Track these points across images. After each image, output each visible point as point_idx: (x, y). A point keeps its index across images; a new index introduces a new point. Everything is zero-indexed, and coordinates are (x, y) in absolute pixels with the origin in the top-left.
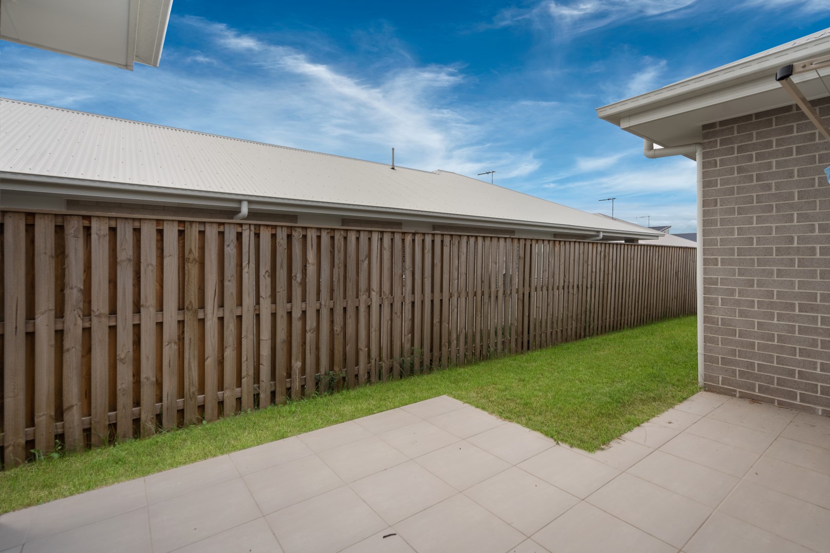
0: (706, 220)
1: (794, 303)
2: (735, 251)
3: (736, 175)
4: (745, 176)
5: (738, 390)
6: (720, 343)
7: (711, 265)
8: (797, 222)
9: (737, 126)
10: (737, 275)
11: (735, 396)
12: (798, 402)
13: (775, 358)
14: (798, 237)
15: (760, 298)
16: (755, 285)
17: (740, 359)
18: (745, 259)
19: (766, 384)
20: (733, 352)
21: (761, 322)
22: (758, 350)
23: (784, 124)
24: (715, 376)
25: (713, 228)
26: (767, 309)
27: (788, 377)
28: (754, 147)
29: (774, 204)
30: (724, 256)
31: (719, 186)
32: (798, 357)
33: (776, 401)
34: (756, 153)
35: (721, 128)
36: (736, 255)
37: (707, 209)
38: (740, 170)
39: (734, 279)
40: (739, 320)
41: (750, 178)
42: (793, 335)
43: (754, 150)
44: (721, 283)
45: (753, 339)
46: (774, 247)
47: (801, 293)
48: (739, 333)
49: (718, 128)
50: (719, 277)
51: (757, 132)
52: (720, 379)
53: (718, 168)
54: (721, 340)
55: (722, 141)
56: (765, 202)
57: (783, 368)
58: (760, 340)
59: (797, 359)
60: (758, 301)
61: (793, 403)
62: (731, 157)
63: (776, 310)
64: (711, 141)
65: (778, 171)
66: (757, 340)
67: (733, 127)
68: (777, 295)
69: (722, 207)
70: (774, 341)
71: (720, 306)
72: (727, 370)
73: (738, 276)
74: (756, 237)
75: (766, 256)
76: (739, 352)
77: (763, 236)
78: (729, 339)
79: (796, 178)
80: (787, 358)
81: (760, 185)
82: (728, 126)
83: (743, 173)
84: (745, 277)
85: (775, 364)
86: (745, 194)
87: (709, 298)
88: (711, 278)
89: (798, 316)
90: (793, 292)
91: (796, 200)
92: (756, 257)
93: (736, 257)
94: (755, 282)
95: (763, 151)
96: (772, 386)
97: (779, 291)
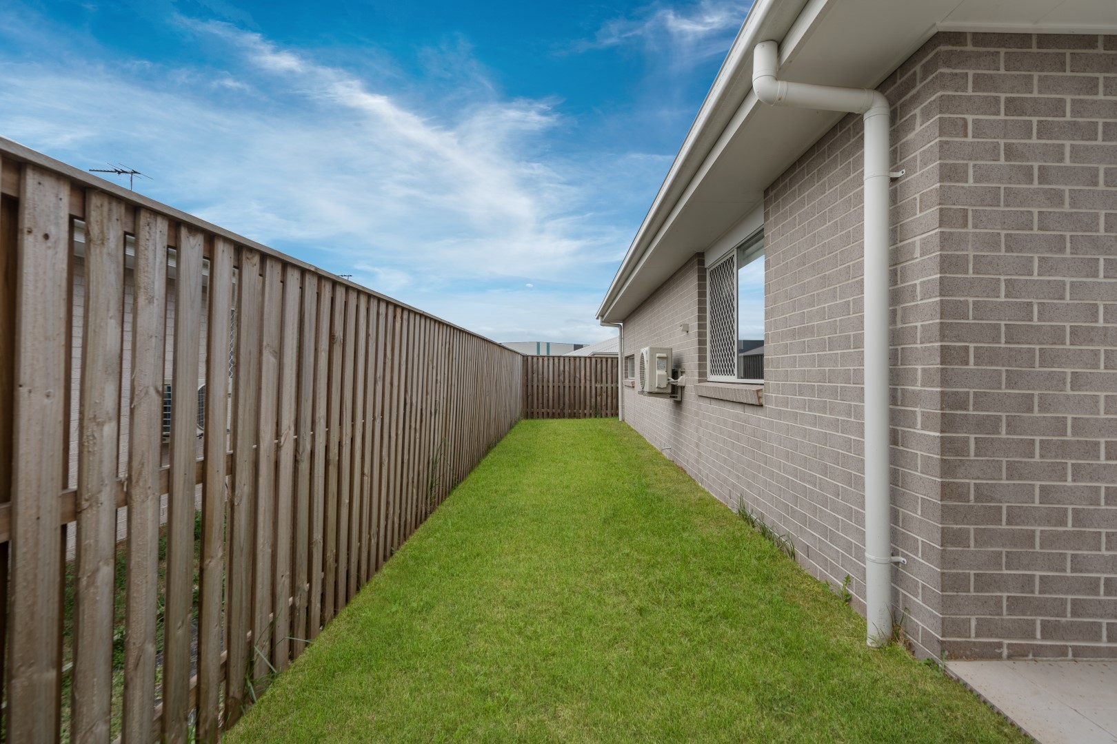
0: (947, 256)
1: (1099, 443)
2: (1000, 332)
3: (1002, 161)
4: (1019, 167)
5: (1006, 641)
6: (972, 543)
7: (957, 364)
8: (1105, 277)
9: (1006, 53)
10: (1003, 386)
11: (999, 657)
12: (1104, 644)
13: (1069, 559)
14: (1106, 307)
15: (1044, 435)
16: (1036, 408)
17: (1009, 572)
18: (1020, 350)
19: (1053, 619)
20: (995, 560)
21: (1047, 486)
22: (1042, 547)
23: (1084, 71)
24: (963, 620)
25: (960, 276)
26: (1056, 457)
27: (1088, 594)
28: (1036, 107)
29: (1068, 234)
30: (980, 342)
31: (971, 180)
32: (1104, 552)
33: (1070, 649)
34: (1038, 121)
35: (975, 49)
36: (1003, 340)
37: (947, 230)
38: (1010, 153)
39: (998, 394)
40: (1008, 485)
41: (1028, 174)
42: (1097, 507)
43: (1035, 113)
44: (975, 403)
45: (1031, 525)
46: (1068, 325)
47: (1109, 420)
48: (1008, 515)
49: (970, 48)
50: (972, 391)
51: (1040, 76)
52: (973, 623)
53: (970, 139)
54: (975, 534)
55: (977, 78)
56: (1054, 230)
57: (1082, 577)
58: (1044, 525)
59: (1103, 555)
60: (1041, 441)
61: (1098, 647)
62: (994, 121)
63: (1071, 458)
64: (956, 74)
65: (1074, 168)
66: (1039, 525)
67: (998, 52)
68: (1073, 427)
69: (978, 231)
70: (1066, 525)
71: (972, 458)
72: (985, 602)
73: (1006, 388)
74: (1039, 303)
75: (1055, 343)
76: (1007, 556)
77: (1049, 301)
78: (989, 530)
79: (1102, 186)
80: (1087, 555)
81: (1046, 192)
82: (988, 49)
83: (1015, 160)
84: (1019, 389)
85: (1069, 574)
86: (1018, 206)
87: (951, 440)
88: (956, 393)
89: (1105, 467)
90: (1097, 420)
91: (1102, 232)
92: (1037, 347)
93: (1003, 346)
94: (1036, 400)
95: (1050, 119)
96: (1063, 620)
97: (1076, 418)
